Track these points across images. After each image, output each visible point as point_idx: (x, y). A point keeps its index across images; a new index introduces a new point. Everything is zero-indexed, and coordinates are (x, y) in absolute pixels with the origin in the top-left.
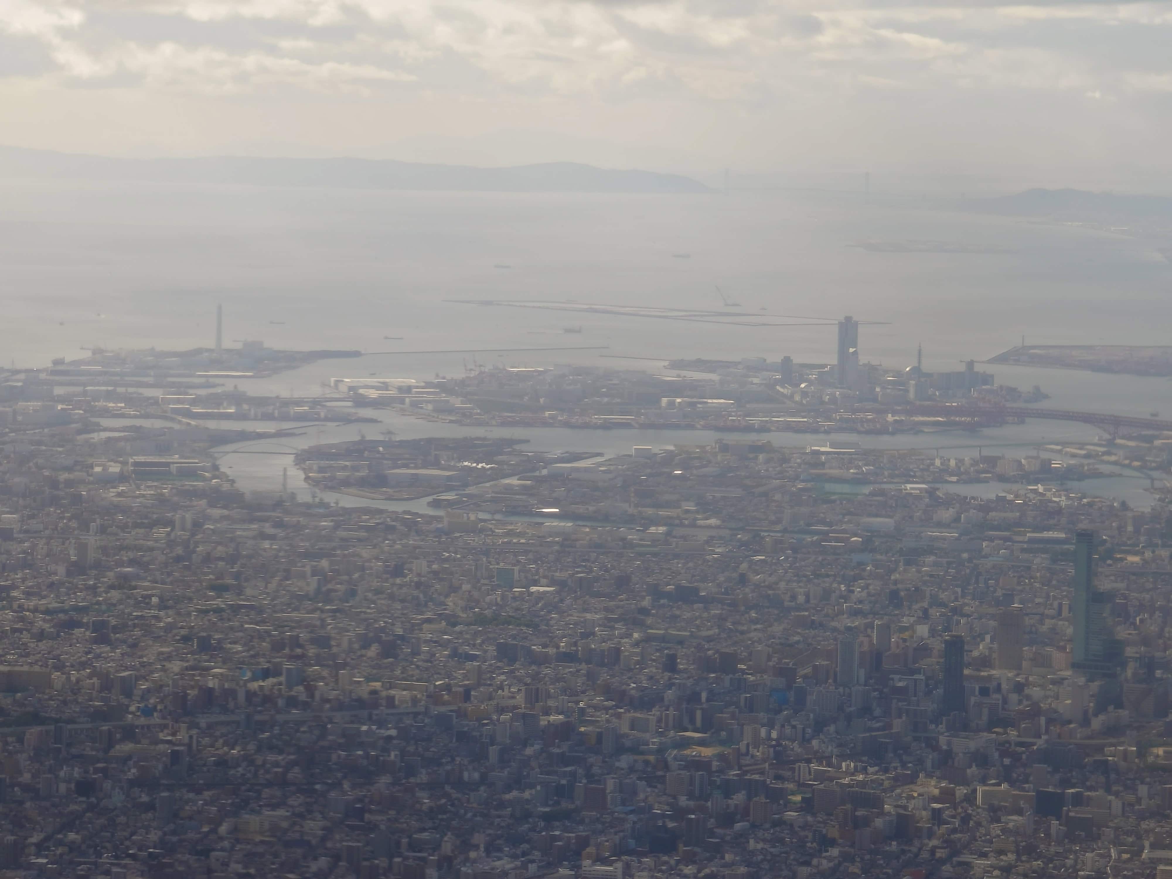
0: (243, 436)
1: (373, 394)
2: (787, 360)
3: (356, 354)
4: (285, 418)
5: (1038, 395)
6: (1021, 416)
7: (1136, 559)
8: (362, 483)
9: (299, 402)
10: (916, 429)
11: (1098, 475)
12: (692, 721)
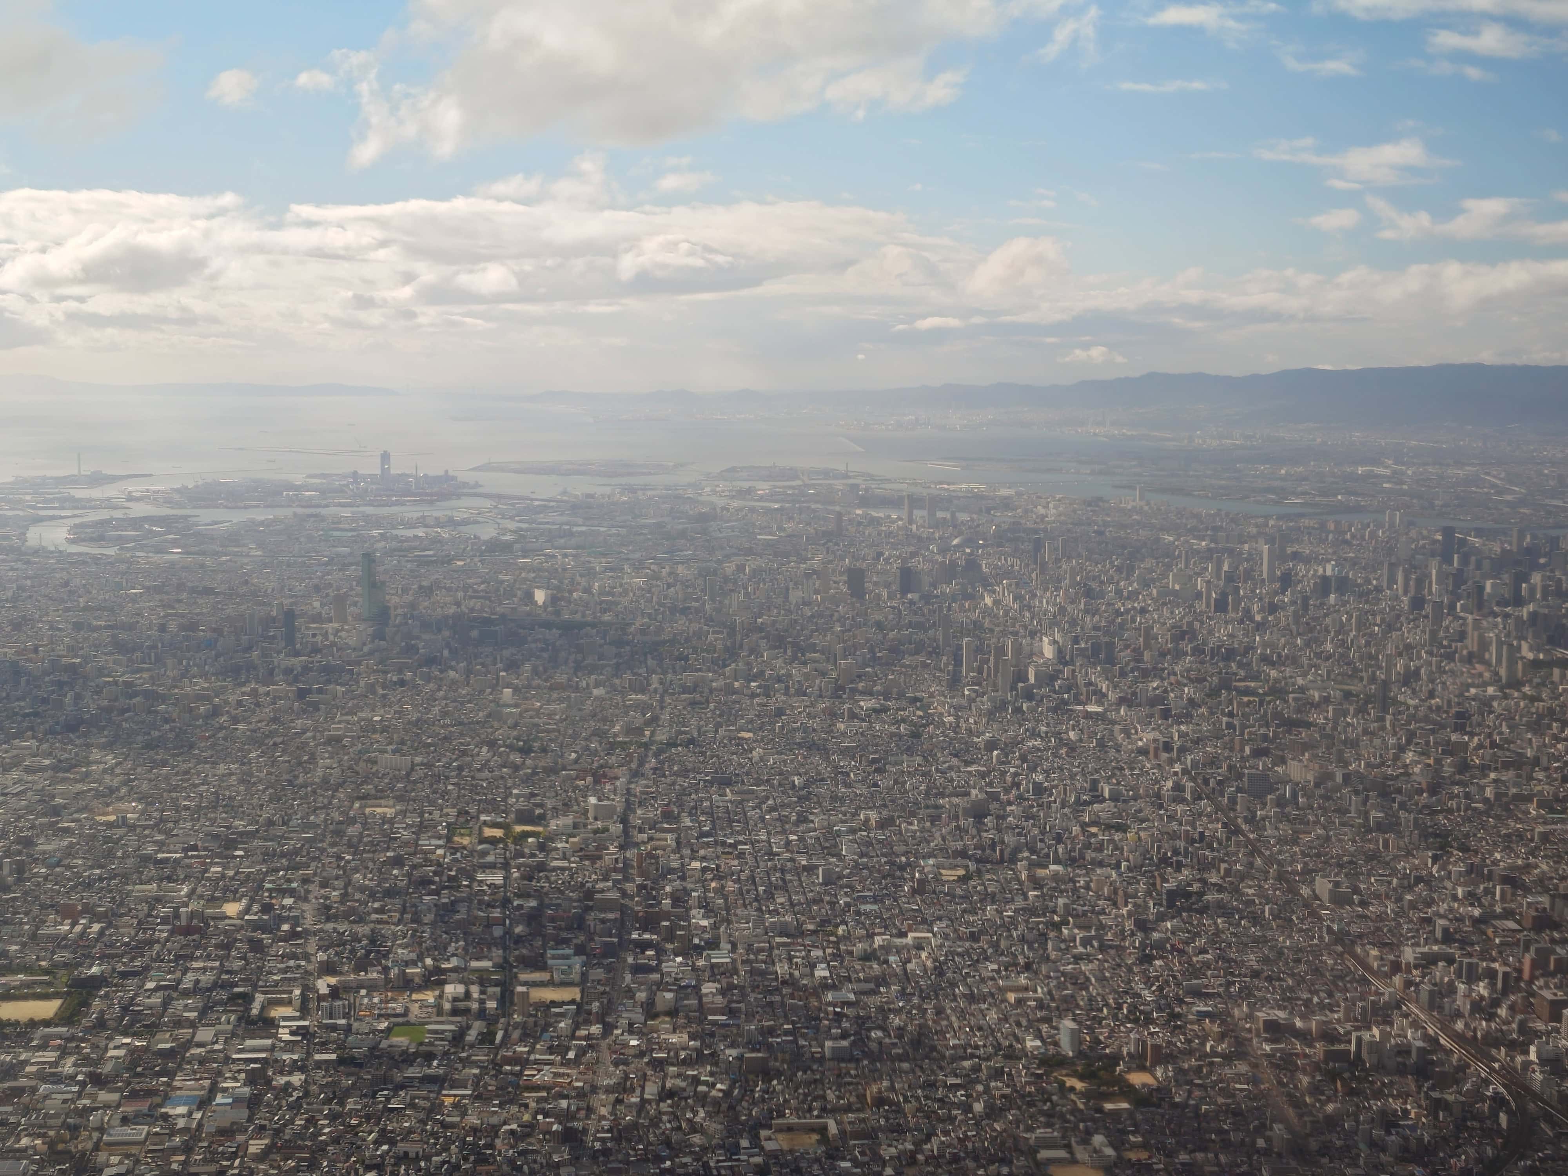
0: (53, 518)
1: (138, 495)
2: (355, 473)
3: (151, 475)
4: (84, 508)
5: (477, 485)
6: (459, 496)
7: (461, 563)
8: (92, 539)
9: (96, 500)
10: (403, 504)
11: (478, 522)
12: (150, 659)
